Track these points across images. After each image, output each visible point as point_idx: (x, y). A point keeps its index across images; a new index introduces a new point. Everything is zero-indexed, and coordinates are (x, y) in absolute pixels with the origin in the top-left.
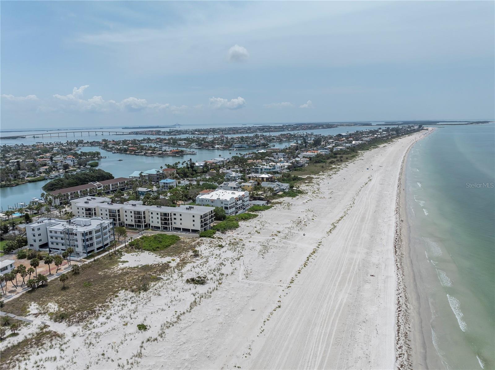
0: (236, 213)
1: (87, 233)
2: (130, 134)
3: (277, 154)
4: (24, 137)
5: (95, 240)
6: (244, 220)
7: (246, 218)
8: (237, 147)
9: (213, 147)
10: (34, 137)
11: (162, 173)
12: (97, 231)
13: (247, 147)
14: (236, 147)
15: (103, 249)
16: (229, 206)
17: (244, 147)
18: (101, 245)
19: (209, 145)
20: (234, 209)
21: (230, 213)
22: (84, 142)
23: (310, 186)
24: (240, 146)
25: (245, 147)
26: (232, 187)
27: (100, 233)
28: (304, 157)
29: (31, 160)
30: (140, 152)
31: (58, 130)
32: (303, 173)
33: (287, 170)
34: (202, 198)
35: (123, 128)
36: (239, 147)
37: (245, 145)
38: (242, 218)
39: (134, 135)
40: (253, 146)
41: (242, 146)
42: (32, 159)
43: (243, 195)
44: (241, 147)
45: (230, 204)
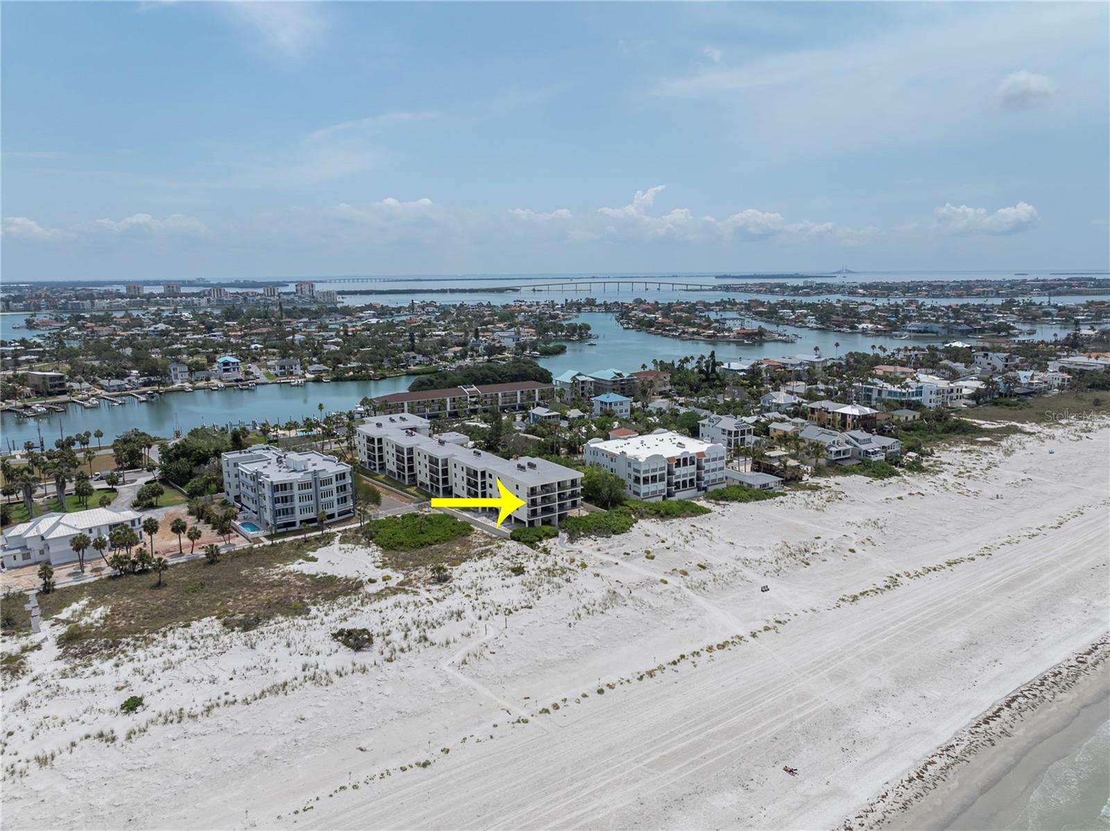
0: (670, 494)
1: (277, 485)
2: (715, 289)
3: (986, 355)
4: (518, 290)
5: (297, 504)
6: (662, 516)
7: (667, 513)
8: (914, 331)
9: (853, 327)
10: (534, 290)
11: (628, 380)
12: (303, 486)
13: (944, 332)
14: (910, 331)
15: (316, 524)
16: (642, 476)
17: (933, 332)
18: (312, 515)
19: (844, 322)
20: (661, 486)
21: (644, 494)
22: (597, 303)
23: (973, 455)
24: (922, 329)
25: (936, 333)
26: (724, 430)
27: (310, 490)
28: (1062, 370)
29: (460, 334)
30: (673, 330)
31: (594, 277)
32: (1013, 413)
33: (970, 402)
34: (595, 448)
35: (717, 277)
36: (919, 332)
37: (936, 327)
38: (658, 512)
39: (722, 292)
40: (960, 331)
41: (928, 329)
42: (461, 331)
43: (701, 454)
44: (925, 332)
45: (646, 472)
